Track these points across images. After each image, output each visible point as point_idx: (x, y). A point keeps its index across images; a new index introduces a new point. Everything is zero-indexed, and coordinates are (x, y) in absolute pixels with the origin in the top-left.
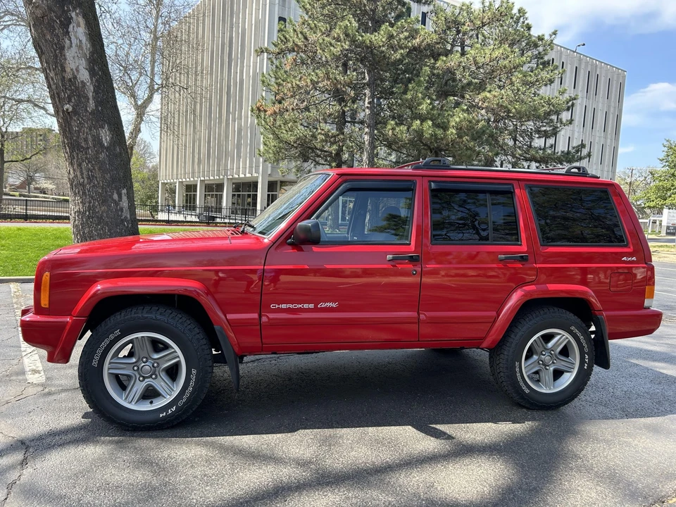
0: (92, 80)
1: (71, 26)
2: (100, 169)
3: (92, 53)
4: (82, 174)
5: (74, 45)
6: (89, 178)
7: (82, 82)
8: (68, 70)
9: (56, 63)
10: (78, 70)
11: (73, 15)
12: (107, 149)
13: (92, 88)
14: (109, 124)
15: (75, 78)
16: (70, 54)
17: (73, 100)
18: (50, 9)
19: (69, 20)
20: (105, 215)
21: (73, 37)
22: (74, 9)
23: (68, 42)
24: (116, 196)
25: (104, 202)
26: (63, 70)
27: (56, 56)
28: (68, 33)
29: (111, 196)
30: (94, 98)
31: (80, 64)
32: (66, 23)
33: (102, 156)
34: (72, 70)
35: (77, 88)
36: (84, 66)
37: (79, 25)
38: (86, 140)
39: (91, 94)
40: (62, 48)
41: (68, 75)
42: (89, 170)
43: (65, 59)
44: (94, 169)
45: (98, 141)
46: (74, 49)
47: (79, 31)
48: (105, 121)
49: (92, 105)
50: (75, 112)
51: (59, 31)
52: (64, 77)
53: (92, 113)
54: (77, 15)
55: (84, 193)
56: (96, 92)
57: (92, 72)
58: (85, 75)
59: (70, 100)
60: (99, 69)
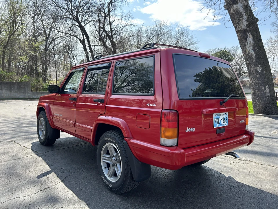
0: (254, 52)
1: (248, 39)
2: (257, 80)
3: (254, 44)
4: (252, 82)
5: (248, 44)
6: (254, 83)
7: (251, 54)
8: (247, 51)
9: (244, 50)
10: (250, 51)
11: (248, 35)
12: (260, 73)
13: (254, 55)
14: (261, 65)
15: (249, 53)
16: (247, 47)
18: (242, 36)
19: (247, 37)
20: (259, 94)
21: (248, 41)
22: (248, 33)
23: (247, 43)
24: (263, 88)
25: (259, 90)
26: (246, 52)
27: (244, 48)
28: (247, 40)
29: (261, 88)
30: (255, 58)
31: (250, 49)
32: (246, 38)
33: (258, 75)
35: (250, 56)
36: (252, 49)
37: (250, 37)
38: (253, 71)
39: (254, 57)
40: (245, 46)
41: (247, 53)
42: (254, 80)
43: (246, 48)
44: (255, 80)
45: (257, 71)
46: (248, 45)
47: (250, 39)
48: (259, 64)
49: (254, 60)
50: (249, 63)
51: (244, 41)
53: (255, 62)
54: (249, 34)
55: (253, 88)
56: (256, 56)
57: (254, 50)
58: (252, 52)
59: (248, 60)
60: (257, 48)
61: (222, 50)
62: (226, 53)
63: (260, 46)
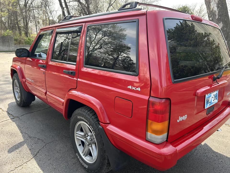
0: (218, 9)
3: (218, 2)
7: (215, 11)
8: (211, 8)
9: (208, 7)
10: (214, 8)
13: (218, 12)
14: (222, 22)
15: (213, 10)
16: (211, 4)
17: (212, 17)
26: (210, 9)
27: (208, 5)
30: (218, 15)
31: (214, 6)
34: (212, 8)
35: (213, 13)
36: (216, 6)
39: (217, 14)
40: (210, 3)
41: (211, 10)
43: (211, 5)
46: (213, 2)
48: (221, 21)
49: (217, 17)
50: (212, 20)
52: (210, 11)
53: (217, 19)
56: (219, 13)
57: (218, 7)
58: (216, 9)
59: (211, 17)
60: (221, 5)
61: (183, 6)
62: (186, 9)
63: (223, 4)
